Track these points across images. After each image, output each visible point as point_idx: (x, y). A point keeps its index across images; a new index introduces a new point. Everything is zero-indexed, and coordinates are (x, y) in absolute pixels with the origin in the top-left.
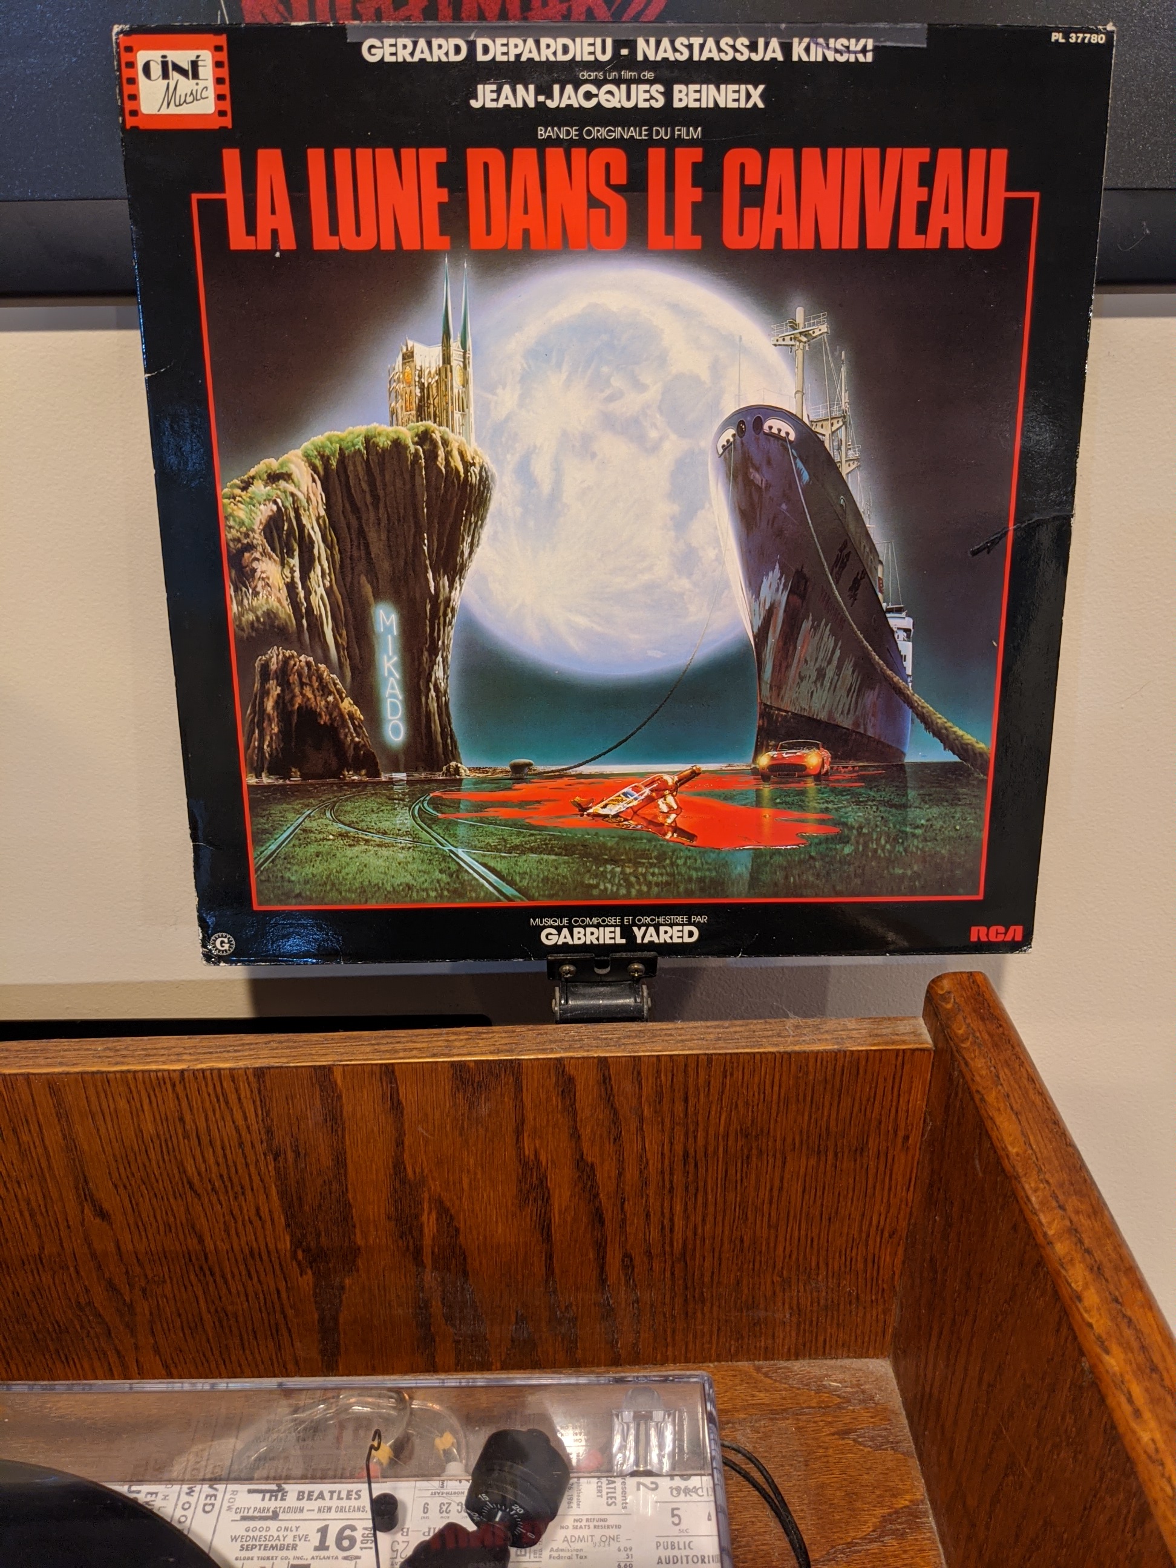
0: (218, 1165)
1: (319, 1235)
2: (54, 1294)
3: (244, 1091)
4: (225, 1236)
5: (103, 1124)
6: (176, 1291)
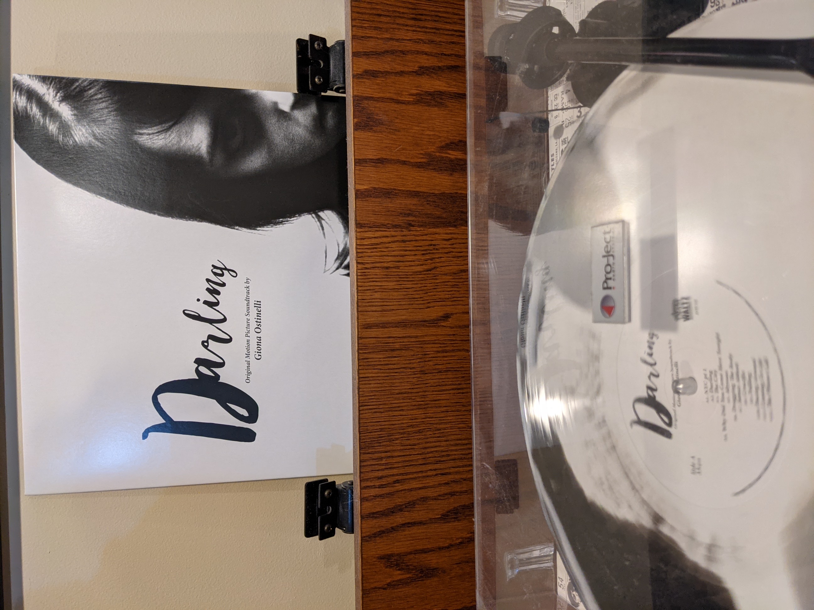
0: (416, 255)
3: (370, 234)
5: (390, 307)
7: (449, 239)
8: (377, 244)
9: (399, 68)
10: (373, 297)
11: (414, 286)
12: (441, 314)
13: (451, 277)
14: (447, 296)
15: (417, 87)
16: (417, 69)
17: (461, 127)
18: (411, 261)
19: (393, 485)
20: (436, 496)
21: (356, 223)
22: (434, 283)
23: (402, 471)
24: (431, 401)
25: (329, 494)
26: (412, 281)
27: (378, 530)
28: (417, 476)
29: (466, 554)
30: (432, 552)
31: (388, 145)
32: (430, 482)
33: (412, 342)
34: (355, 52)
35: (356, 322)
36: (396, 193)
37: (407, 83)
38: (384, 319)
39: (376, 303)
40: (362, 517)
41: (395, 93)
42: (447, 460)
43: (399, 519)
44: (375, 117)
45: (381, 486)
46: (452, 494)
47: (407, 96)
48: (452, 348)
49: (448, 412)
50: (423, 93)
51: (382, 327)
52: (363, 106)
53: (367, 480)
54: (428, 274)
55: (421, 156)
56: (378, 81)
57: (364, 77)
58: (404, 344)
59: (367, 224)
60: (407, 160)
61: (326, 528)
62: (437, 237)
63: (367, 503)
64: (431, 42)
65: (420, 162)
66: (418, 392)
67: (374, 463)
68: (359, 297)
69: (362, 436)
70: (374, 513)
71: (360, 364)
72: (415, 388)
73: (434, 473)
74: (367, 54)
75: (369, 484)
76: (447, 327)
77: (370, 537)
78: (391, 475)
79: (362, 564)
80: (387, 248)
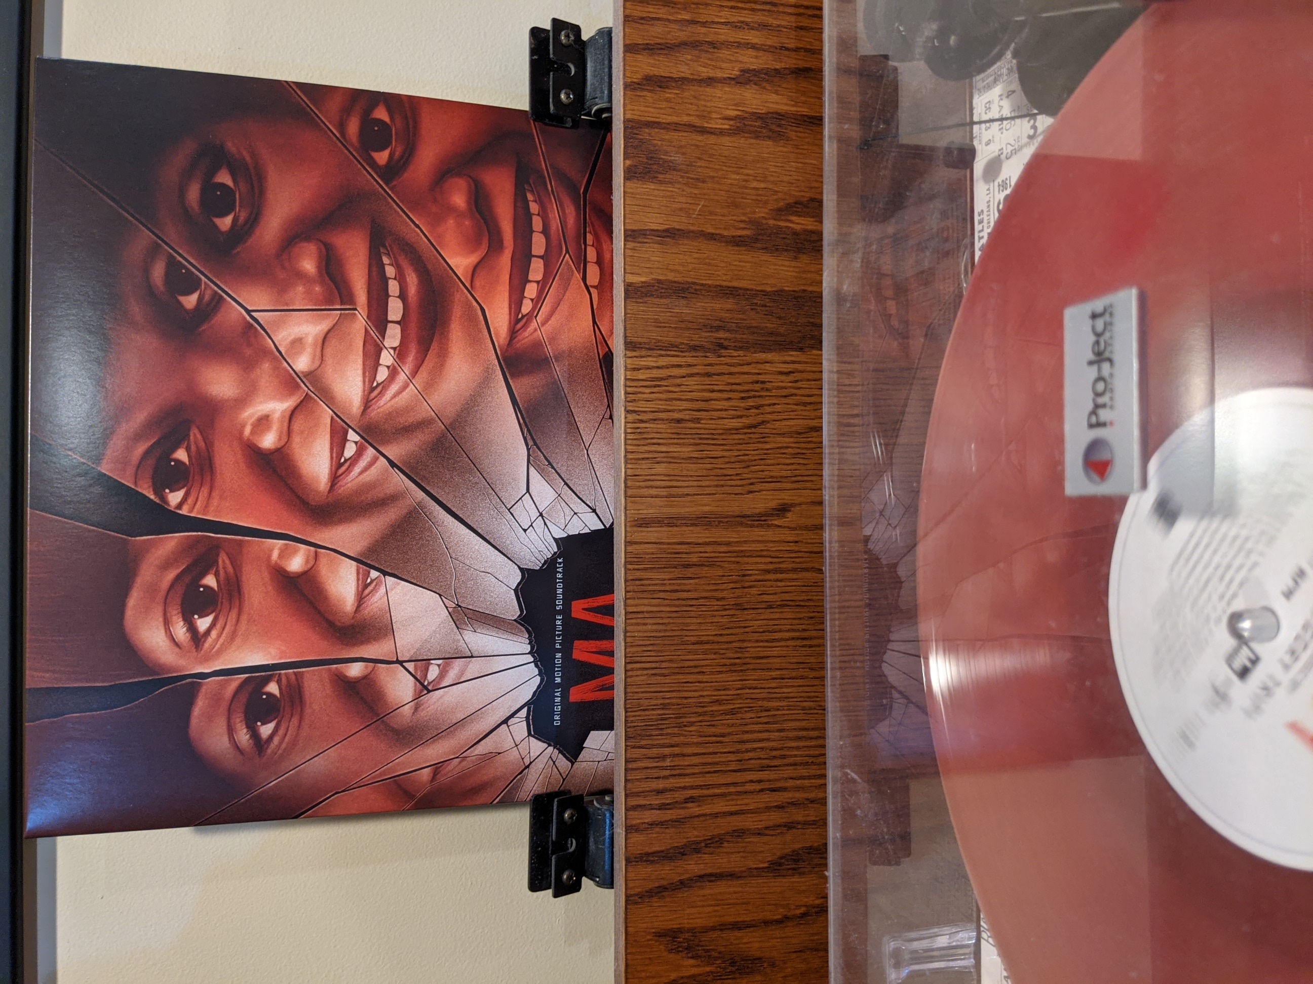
0: (730, 399)
5: (683, 489)
7: (790, 372)
8: (662, 379)
9: (706, 72)
10: (653, 471)
11: (725, 454)
12: (773, 504)
13: (792, 440)
14: (784, 473)
15: (736, 105)
16: (738, 73)
17: (814, 175)
18: (721, 410)
19: (684, 805)
20: (761, 829)
21: (625, 342)
22: (762, 449)
23: (699, 781)
24: (753, 658)
25: (571, 817)
26: (722, 445)
27: (657, 885)
28: (727, 791)
29: (813, 934)
30: (752, 929)
31: (684, 206)
32: (751, 802)
33: (720, 552)
34: (630, 45)
35: (623, 514)
36: (696, 290)
37: (720, 98)
38: (674, 511)
39: (658, 483)
40: (628, 861)
41: (698, 116)
42: (780, 766)
43: (693, 866)
44: (663, 157)
45: (662, 807)
46: (790, 826)
47: (717, 121)
48: (794, 565)
49: (783, 679)
50: (746, 115)
51: (669, 525)
52: (641, 137)
53: (637, 794)
54: (750, 433)
55: (742, 225)
56: (667, 95)
57: (646, 87)
58: (706, 555)
59: (645, 343)
60: (717, 232)
61: (565, 877)
62: (767, 368)
63: (635, 834)
64: (764, 26)
65: (739, 236)
66: (731, 642)
67: (650, 765)
68: (629, 472)
69: (630, 716)
70: (648, 854)
71: (628, 589)
72: (724, 635)
73: (758, 787)
74: (650, 49)
75: (641, 801)
76: (785, 527)
77: (641, 896)
78: (680, 788)
79: (626, 943)
80: (679, 386)
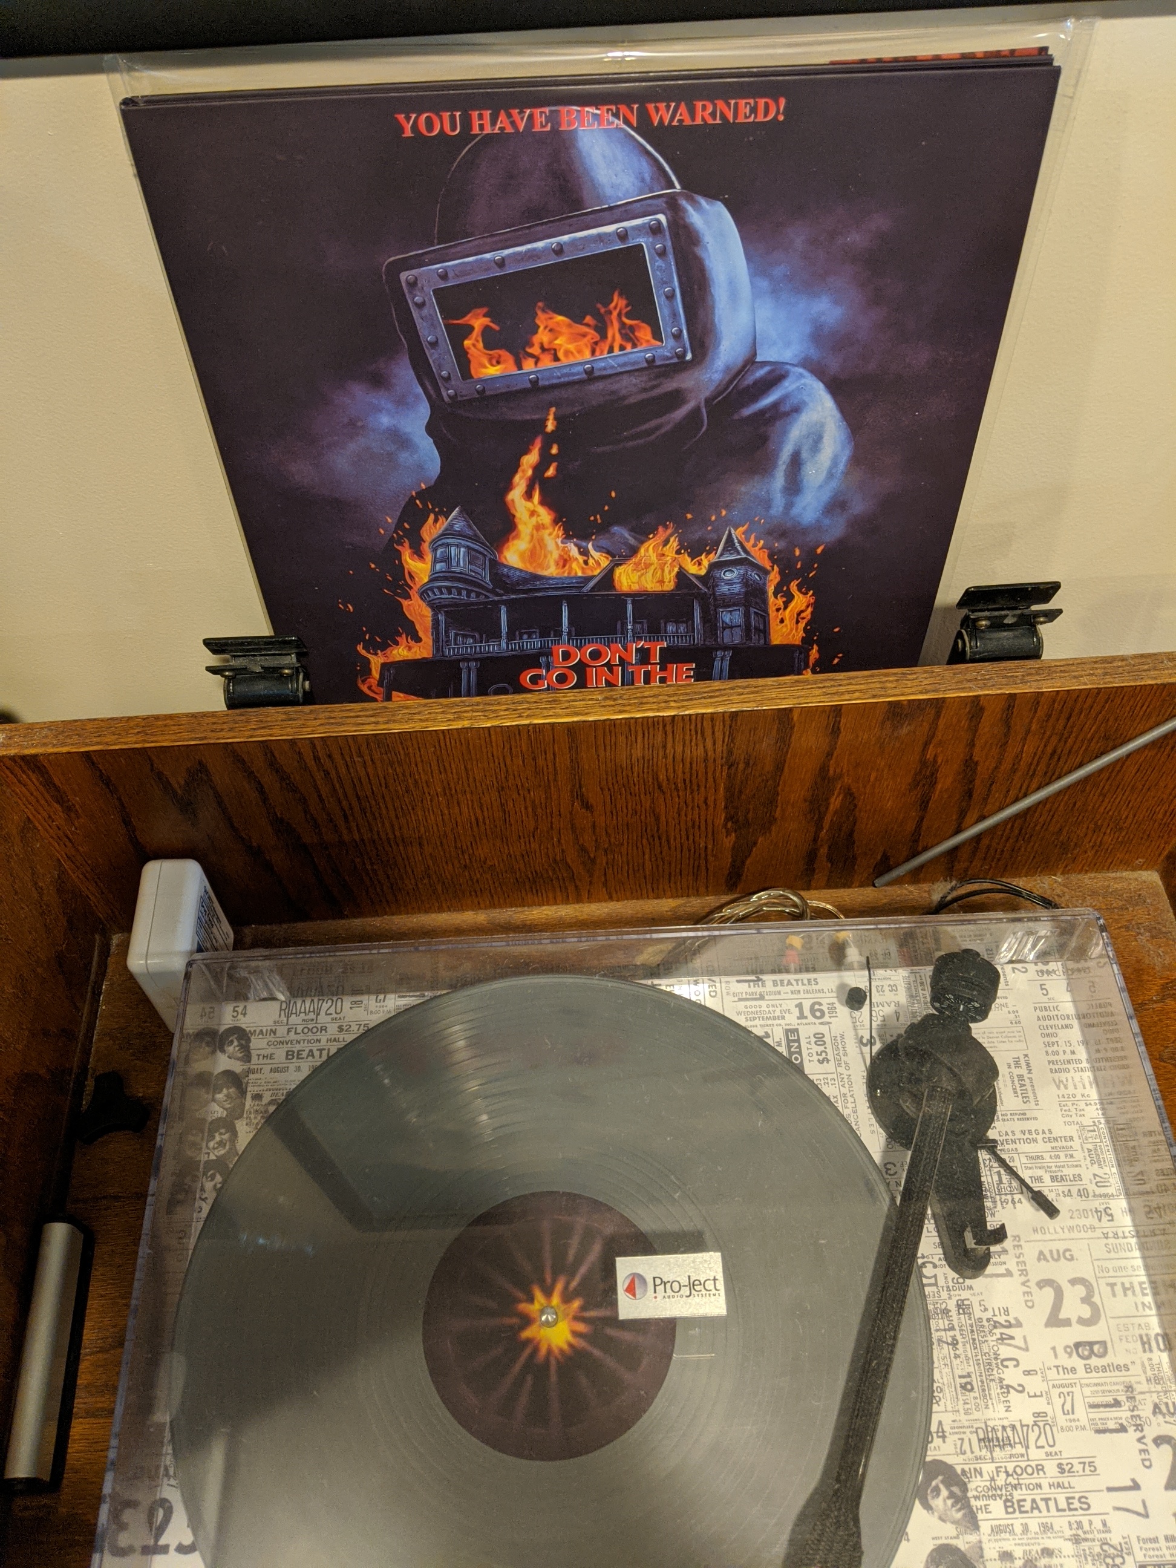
0: (684, 773)
1: (748, 813)
2: (538, 854)
3: (719, 726)
4: (676, 815)
5: (603, 753)
6: (630, 851)
8: (703, 735)
9: (980, 742)
11: (635, 774)
12: (592, 801)
13: (649, 807)
14: (619, 806)
15: (947, 761)
16: (976, 759)
18: (674, 770)
19: (321, 770)
20: (309, 811)
21: (738, 711)
22: (640, 794)
23: (344, 776)
24: (457, 799)
26: (644, 774)
27: (246, 760)
28: (338, 790)
30: (220, 810)
31: (859, 738)
32: (331, 805)
33: (548, 777)
34: (1015, 697)
36: (783, 748)
37: (955, 752)
38: (583, 748)
39: (608, 738)
40: (264, 743)
41: (940, 741)
42: (366, 818)
43: (268, 779)
44: (906, 723)
46: (315, 826)
47: (934, 752)
50: (936, 767)
52: (926, 710)
53: (325, 744)
54: (654, 787)
56: (963, 722)
57: (973, 709)
58: (545, 769)
59: (736, 723)
60: (834, 757)
62: (711, 791)
63: (288, 746)
65: (828, 769)
66: (469, 786)
67: (352, 750)
68: (618, 721)
69: (395, 736)
72: (475, 783)
74: (1009, 709)
76: (573, 808)
77: (233, 751)
78: (336, 766)
80: (697, 745)
